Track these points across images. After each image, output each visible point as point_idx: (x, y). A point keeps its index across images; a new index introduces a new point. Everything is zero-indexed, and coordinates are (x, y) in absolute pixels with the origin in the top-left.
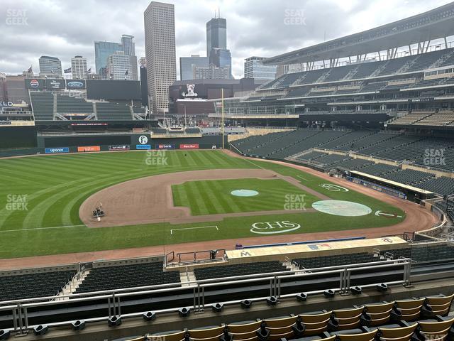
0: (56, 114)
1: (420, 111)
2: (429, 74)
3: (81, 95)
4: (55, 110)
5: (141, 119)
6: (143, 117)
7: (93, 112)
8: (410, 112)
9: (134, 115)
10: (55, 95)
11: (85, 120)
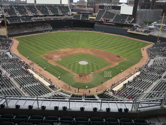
0: (101, 19)
3: (113, 12)
4: (102, 17)
6: (130, 23)
7: (113, 18)
9: (126, 21)
10: (106, 11)
11: (110, 22)
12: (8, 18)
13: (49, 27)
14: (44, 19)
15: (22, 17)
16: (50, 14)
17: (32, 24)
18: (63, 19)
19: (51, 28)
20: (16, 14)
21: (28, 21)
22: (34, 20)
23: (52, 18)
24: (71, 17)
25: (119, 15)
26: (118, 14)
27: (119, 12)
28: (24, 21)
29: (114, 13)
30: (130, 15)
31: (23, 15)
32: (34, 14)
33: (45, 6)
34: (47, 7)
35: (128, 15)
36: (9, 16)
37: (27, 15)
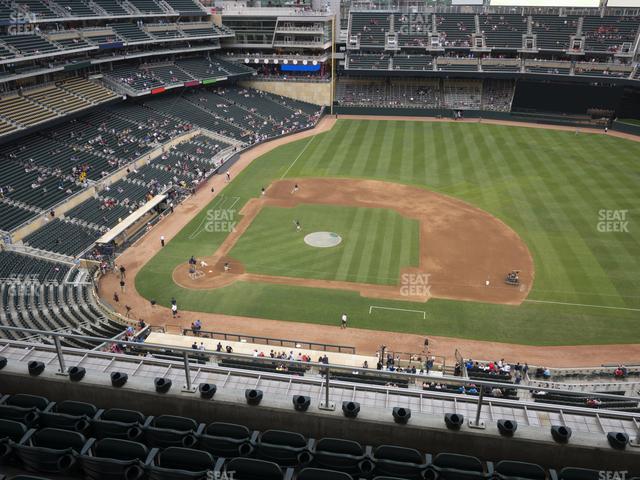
12: (355, 51)
13: (502, 100)
14: (484, 67)
15: (399, 52)
16: (524, 49)
17: (441, 83)
18: (576, 72)
19: (507, 108)
20: (383, 42)
21: (412, 69)
22: (439, 66)
23: (527, 64)
24: (623, 67)
28: (398, 68)
31: (407, 46)
32: (452, 45)
33: (526, 16)
34: (530, 18)
36: (358, 47)
37: (422, 46)
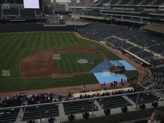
0: (3, 16)
1: (155, 23)
2: (161, 8)
3: (13, 6)
4: (2, 14)
5: (39, 18)
6: (40, 17)
7: (18, 14)
8: (151, 23)
9: (36, 16)
11: (16, 18)
25: (23, 9)
26: (21, 9)
27: (21, 7)
29: (15, 8)
30: (36, 9)
35: (35, 9)
